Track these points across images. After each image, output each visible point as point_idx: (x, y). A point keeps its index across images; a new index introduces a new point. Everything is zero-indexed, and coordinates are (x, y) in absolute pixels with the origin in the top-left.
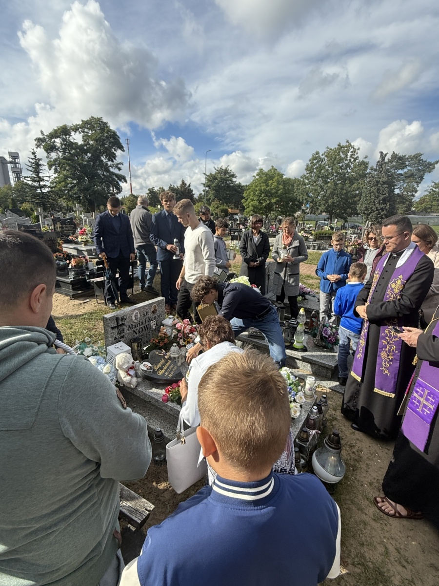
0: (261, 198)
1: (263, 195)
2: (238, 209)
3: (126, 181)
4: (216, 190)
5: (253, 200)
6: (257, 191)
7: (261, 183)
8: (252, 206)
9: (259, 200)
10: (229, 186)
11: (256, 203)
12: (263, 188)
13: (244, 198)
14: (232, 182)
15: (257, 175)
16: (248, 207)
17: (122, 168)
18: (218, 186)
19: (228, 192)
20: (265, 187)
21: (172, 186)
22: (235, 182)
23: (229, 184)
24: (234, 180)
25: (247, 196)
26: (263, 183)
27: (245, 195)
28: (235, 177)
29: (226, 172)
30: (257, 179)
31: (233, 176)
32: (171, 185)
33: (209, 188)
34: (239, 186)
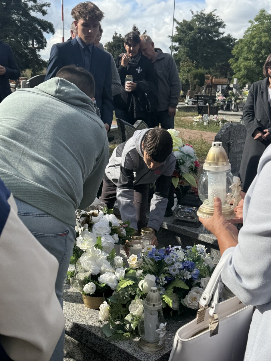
3: (53, 31)
8: (245, 69)
10: (211, 40)
11: (252, 63)
13: (233, 57)
14: (219, 34)
21: (118, 35)
25: (238, 53)
27: (234, 51)
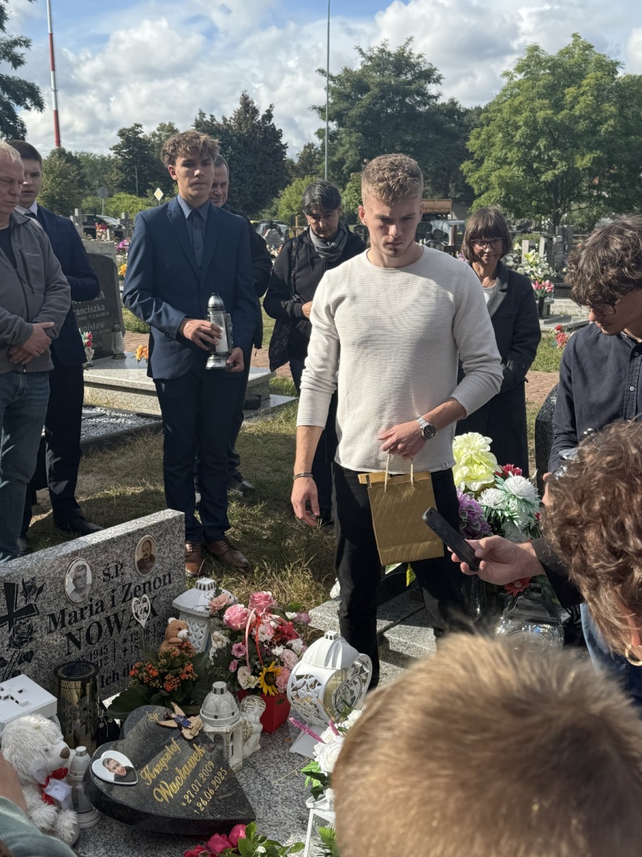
0: (534, 152)
1: (542, 143)
2: (446, 197)
3: (39, 104)
4: (366, 132)
5: (503, 162)
6: (517, 128)
7: (532, 100)
9: (526, 163)
10: (412, 115)
12: (541, 115)
13: (469, 156)
14: (426, 98)
15: (519, 69)
16: (487, 189)
17: (25, 58)
18: (371, 114)
19: (409, 138)
20: (549, 112)
21: (208, 118)
22: (436, 97)
23: (412, 108)
24: (432, 89)
25: (481, 148)
26: (540, 96)
27: (473, 144)
28: (437, 81)
29: (401, 62)
30: (518, 85)
31: (428, 75)
32: (202, 114)
33: (341, 124)
34: (452, 110)
